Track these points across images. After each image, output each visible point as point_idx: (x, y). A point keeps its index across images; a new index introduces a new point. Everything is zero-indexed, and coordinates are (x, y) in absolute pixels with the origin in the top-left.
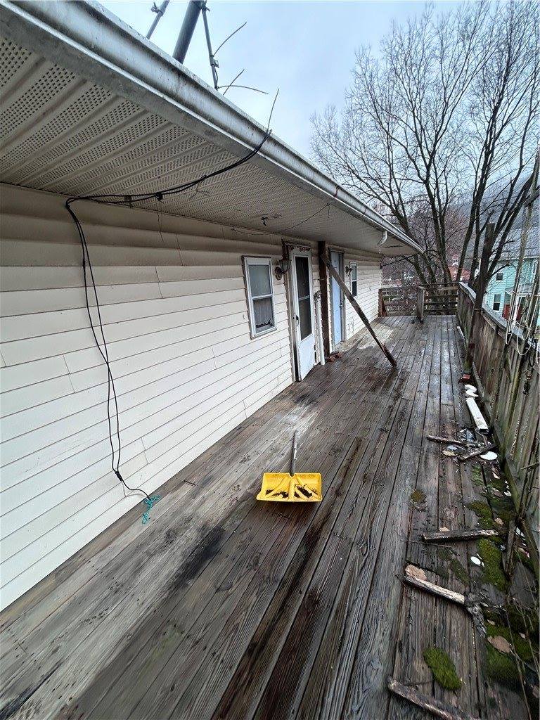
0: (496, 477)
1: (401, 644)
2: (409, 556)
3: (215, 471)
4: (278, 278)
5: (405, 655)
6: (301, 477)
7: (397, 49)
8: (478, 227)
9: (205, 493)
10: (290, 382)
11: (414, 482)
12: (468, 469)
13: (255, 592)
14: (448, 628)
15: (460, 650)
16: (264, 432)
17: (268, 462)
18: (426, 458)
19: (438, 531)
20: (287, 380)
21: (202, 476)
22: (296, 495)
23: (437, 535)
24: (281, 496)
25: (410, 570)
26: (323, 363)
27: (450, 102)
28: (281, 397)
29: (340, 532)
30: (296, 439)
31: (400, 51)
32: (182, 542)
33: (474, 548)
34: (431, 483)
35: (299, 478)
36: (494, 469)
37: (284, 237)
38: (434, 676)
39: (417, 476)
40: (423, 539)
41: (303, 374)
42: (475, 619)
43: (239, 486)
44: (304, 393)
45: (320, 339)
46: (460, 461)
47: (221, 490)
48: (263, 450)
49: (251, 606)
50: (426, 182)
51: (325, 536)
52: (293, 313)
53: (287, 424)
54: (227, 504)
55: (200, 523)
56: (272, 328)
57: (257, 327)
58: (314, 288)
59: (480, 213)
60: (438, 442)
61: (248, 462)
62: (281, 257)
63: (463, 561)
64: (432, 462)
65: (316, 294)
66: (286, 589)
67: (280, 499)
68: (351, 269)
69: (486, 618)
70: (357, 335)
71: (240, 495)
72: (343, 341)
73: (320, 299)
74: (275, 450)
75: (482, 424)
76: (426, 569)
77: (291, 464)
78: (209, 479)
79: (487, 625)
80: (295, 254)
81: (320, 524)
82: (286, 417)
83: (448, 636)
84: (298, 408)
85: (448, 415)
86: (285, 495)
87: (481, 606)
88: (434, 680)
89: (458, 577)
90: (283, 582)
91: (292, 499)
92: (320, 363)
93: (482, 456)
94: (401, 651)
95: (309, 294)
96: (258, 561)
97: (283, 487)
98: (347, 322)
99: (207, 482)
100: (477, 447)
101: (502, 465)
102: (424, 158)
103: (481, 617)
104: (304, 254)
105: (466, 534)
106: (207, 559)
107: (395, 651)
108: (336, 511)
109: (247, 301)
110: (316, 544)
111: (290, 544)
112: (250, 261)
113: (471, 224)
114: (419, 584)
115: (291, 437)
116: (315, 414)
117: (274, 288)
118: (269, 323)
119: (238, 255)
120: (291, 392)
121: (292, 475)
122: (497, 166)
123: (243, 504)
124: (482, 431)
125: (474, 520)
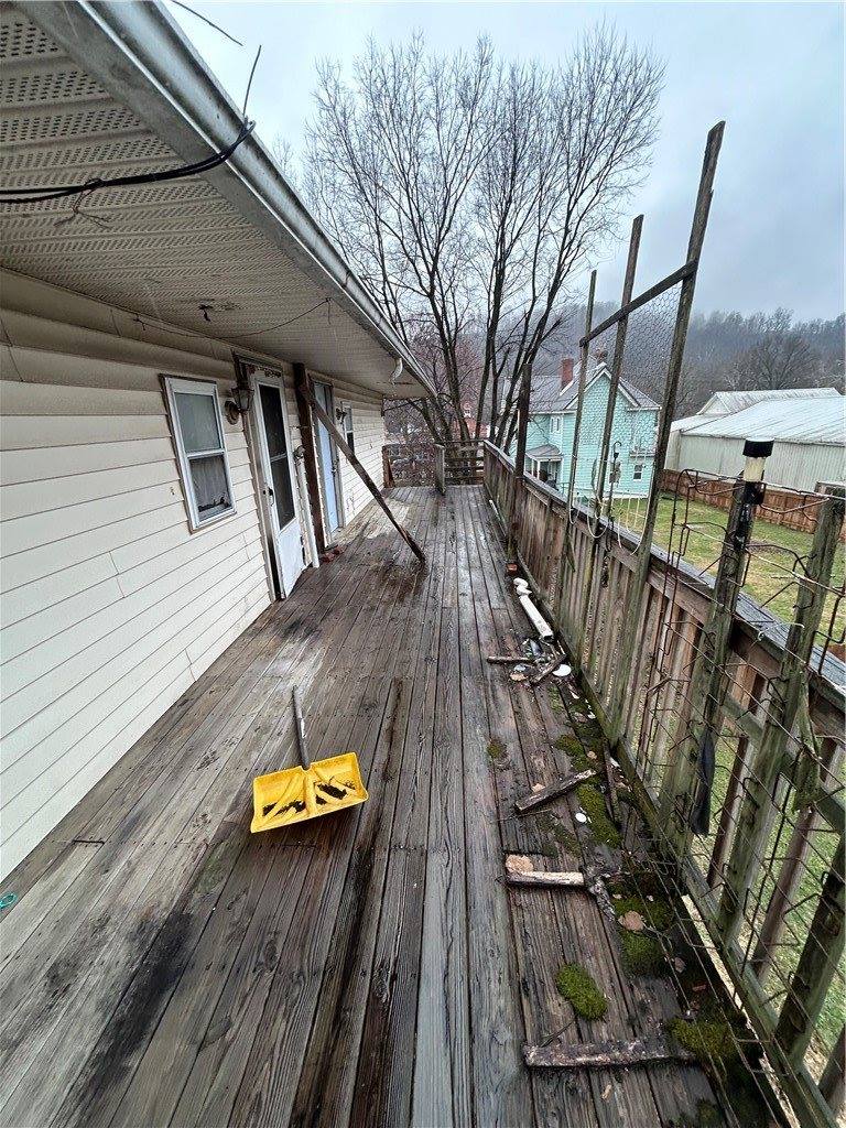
0: (576, 697)
1: (525, 983)
2: (505, 843)
3: (147, 800)
4: (232, 420)
5: (533, 997)
6: (322, 766)
7: (379, 85)
8: (494, 367)
9: (131, 853)
10: (266, 602)
11: (485, 729)
12: (545, 693)
13: (281, 1013)
14: (573, 927)
15: (594, 954)
16: (235, 701)
17: (254, 755)
18: (494, 690)
19: (531, 792)
20: (261, 600)
21: (116, 820)
22: (320, 801)
23: (533, 799)
24: (293, 810)
25: (513, 862)
26: (317, 564)
27: (453, 190)
28: (254, 631)
29: (403, 842)
30: (298, 702)
31: (384, 91)
32: (94, 980)
33: (575, 801)
34: (507, 726)
35: (319, 770)
36: (571, 687)
37: (235, 348)
38: (575, 1010)
39: (488, 720)
40: (517, 811)
41: (288, 585)
42: (599, 900)
43: (205, 816)
44: (293, 619)
45: (308, 527)
46: (533, 685)
47: (168, 835)
48: (241, 733)
49: (278, 1045)
50: (431, 296)
51: (381, 856)
52: (263, 484)
53: (275, 677)
54: (187, 859)
55: (131, 922)
56: (229, 512)
57: (201, 509)
58: (293, 441)
59: (496, 349)
60: (501, 663)
61: (215, 765)
62: (233, 384)
63: (568, 825)
64: (502, 695)
65: (296, 451)
66: (337, 980)
67: (292, 817)
68: (344, 414)
69: (610, 892)
70: (360, 517)
71: (211, 832)
72: (341, 527)
73: (303, 460)
74: (262, 729)
75: (545, 630)
76: (530, 853)
77: (298, 746)
78: (135, 821)
79: (614, 902)
80: (258, 380)
81: (369, 839)
82: (270, 667)
83: (576, 941)
84: (289, 647)
85: (503, 622)
86: (300, 807)
87: (603, 879)
88: (577, 1014)
89: (569, 849)
90: (328, 971)
91: (315, 811)
92: (311, 565)
93: (555, 673)
94: (527, 995)
95: (285, 450)
96: (274, 950)
97: (293, 793)
98: (345, 498)
99: (129, 828)
100: (547, 661)
101: (578, 679)
102: (426, 262)
103: (605, 893)
104: (272, 382)
105: (563, 786)
106: (162, 991)
107: (521, 998)
108: (389, 808)
109: (177, 461)
110: (370, 876)
111: (327, 893)
112: (176, 386)
113: (488, 363)
114: (529, 880)
115: (288, 699)
116: (320, 651)
117: (226, 438)
118: (222, 501)
119: (150, 373)
120: (271, 620)
121: (305, 768)
122: (510, 291)
123: (221, 849)
124: (547, 638)
125: (566, 762)
